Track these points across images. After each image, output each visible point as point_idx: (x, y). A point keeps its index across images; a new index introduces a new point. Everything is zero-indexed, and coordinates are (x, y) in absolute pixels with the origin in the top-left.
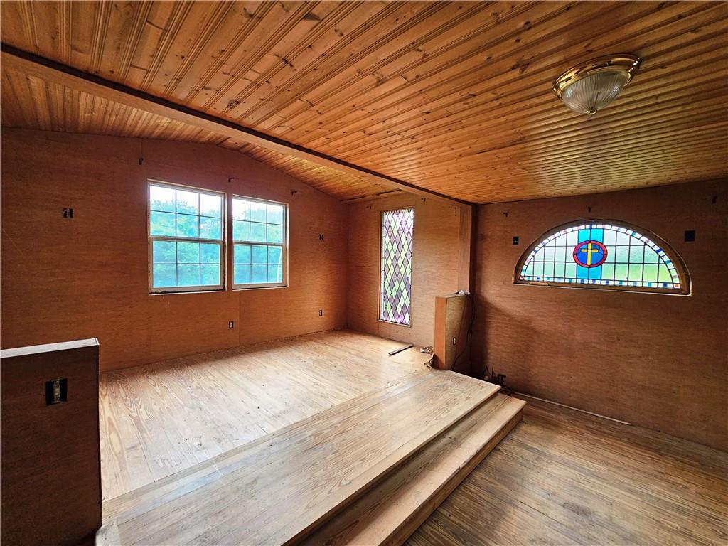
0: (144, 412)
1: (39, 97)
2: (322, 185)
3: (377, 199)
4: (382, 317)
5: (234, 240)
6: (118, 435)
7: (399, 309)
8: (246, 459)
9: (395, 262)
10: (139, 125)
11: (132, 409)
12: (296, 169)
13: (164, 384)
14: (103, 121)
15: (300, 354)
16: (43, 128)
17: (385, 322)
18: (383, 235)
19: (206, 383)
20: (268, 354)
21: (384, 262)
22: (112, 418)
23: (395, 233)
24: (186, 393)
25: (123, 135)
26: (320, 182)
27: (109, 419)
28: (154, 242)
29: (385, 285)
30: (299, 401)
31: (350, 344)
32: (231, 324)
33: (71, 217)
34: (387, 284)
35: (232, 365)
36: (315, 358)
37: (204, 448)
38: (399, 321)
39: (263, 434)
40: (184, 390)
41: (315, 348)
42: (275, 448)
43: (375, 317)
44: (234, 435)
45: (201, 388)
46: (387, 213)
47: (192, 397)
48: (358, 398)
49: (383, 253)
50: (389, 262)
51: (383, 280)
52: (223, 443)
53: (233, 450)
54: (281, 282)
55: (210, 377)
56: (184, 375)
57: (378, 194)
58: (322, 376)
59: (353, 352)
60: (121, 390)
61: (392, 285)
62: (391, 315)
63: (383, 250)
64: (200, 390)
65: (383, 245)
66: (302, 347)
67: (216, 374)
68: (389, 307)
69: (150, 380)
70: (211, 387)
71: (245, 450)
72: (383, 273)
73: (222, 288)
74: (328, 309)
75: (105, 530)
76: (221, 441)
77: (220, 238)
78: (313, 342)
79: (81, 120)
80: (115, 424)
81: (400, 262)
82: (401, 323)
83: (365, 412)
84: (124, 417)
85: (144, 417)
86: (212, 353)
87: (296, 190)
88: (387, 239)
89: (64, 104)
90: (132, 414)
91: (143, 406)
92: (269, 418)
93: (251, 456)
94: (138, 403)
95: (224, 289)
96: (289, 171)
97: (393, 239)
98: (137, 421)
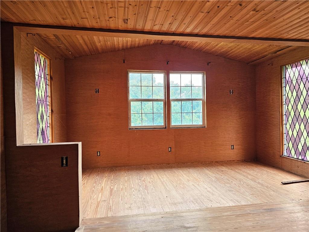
0: (116, 187)
1: (81, 41)
2: (229, 54)
3: (276, 57)
4: (285, 153)
5: (170, 98)
6: (102, 194)
7: (300, 148)
8: (146, 220)
9: (295, 107)
10: (120, 43)
11: (112, 185)
12: (208, 47)
13: (130, 176)
14: (106, 45)
15: (210, 173)
16: (88, 54)
17: (289, 158)
18: (283, 85)
19: (148, 179)
20: (189, 170)
21: (285, 108)
22: (104, 187)
23: (294, 82)
24: (137, 182)
25: (116, 50)
26: (227, 53)
27: (102, 187)
28: (131, 102)
29: (287, 127)
30: (192, 199)
31: (252, 171)
32: (170, 149)
33: (98, 93)
34: (288, 126)
35: (166, 173)
36: (218, 176)
37: (131, 209)
38: (300, 158)
39: (162, 211)
40: (137, 180)
41: (222, 171)
42: (163, 220)
43: (279, 153)
44: (147, 207)
45: (145, 181)
46: (287, 66)
47: (139, 184)
48: (235, 206)
49: (284, 100)
50: (290, 107)
51: (284, 122)
52: (140, 209)
53: (143, 214)
54: (202, 124)
55: (152, 177)
56: (141, 173)
57: (276, 52)
58: (216, 188)
59: (250, 177)
60: (113, 176)
61: (293, 126)
62: (293, 152)
63: (284, 98)
64: (143, 182)
65: (284, 93)
66: (214, 169)
67: (155, 175)
68: (291, 145)
69: (125, 174)
70: (149, 182)
71: (148, 216)
72: (284, 117)
73: (165, 127)
74: (238, 145)
75: (79, 229)
76: (140, 208)
77: (163, 98)
78: (223, 167)
79: (99, 47)
80: (103, 189)
81: (299, 107)
82: (303, 160)
83: (234, 216)
84: (108, 188)
85: (115, 189)
86: (160, 165)
87: (210, 61)
88: (288, 88)
89: (90, 42)
90: (111, 187)
91: (117, 184)
92: (170, 203)
93: (149, 220)
94: (116, 182)
95: (166, 128)
96: (204, 50)
97: (292, 87)
98: (111, 190)
